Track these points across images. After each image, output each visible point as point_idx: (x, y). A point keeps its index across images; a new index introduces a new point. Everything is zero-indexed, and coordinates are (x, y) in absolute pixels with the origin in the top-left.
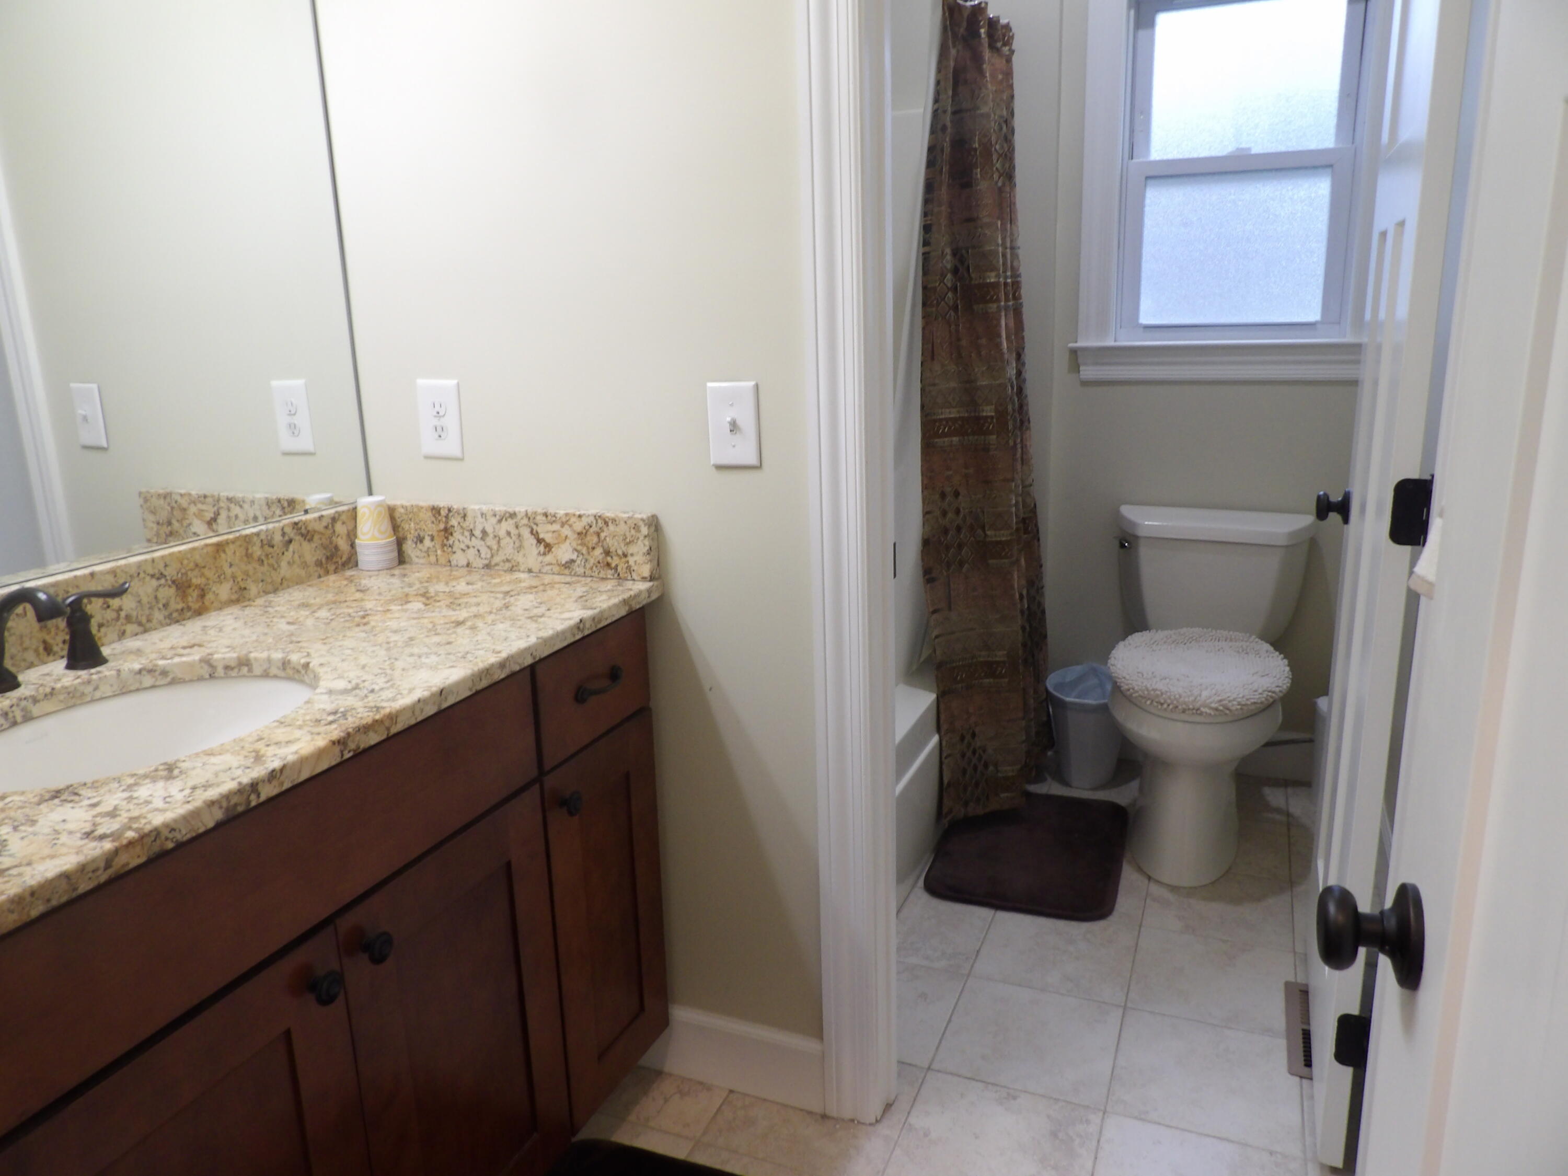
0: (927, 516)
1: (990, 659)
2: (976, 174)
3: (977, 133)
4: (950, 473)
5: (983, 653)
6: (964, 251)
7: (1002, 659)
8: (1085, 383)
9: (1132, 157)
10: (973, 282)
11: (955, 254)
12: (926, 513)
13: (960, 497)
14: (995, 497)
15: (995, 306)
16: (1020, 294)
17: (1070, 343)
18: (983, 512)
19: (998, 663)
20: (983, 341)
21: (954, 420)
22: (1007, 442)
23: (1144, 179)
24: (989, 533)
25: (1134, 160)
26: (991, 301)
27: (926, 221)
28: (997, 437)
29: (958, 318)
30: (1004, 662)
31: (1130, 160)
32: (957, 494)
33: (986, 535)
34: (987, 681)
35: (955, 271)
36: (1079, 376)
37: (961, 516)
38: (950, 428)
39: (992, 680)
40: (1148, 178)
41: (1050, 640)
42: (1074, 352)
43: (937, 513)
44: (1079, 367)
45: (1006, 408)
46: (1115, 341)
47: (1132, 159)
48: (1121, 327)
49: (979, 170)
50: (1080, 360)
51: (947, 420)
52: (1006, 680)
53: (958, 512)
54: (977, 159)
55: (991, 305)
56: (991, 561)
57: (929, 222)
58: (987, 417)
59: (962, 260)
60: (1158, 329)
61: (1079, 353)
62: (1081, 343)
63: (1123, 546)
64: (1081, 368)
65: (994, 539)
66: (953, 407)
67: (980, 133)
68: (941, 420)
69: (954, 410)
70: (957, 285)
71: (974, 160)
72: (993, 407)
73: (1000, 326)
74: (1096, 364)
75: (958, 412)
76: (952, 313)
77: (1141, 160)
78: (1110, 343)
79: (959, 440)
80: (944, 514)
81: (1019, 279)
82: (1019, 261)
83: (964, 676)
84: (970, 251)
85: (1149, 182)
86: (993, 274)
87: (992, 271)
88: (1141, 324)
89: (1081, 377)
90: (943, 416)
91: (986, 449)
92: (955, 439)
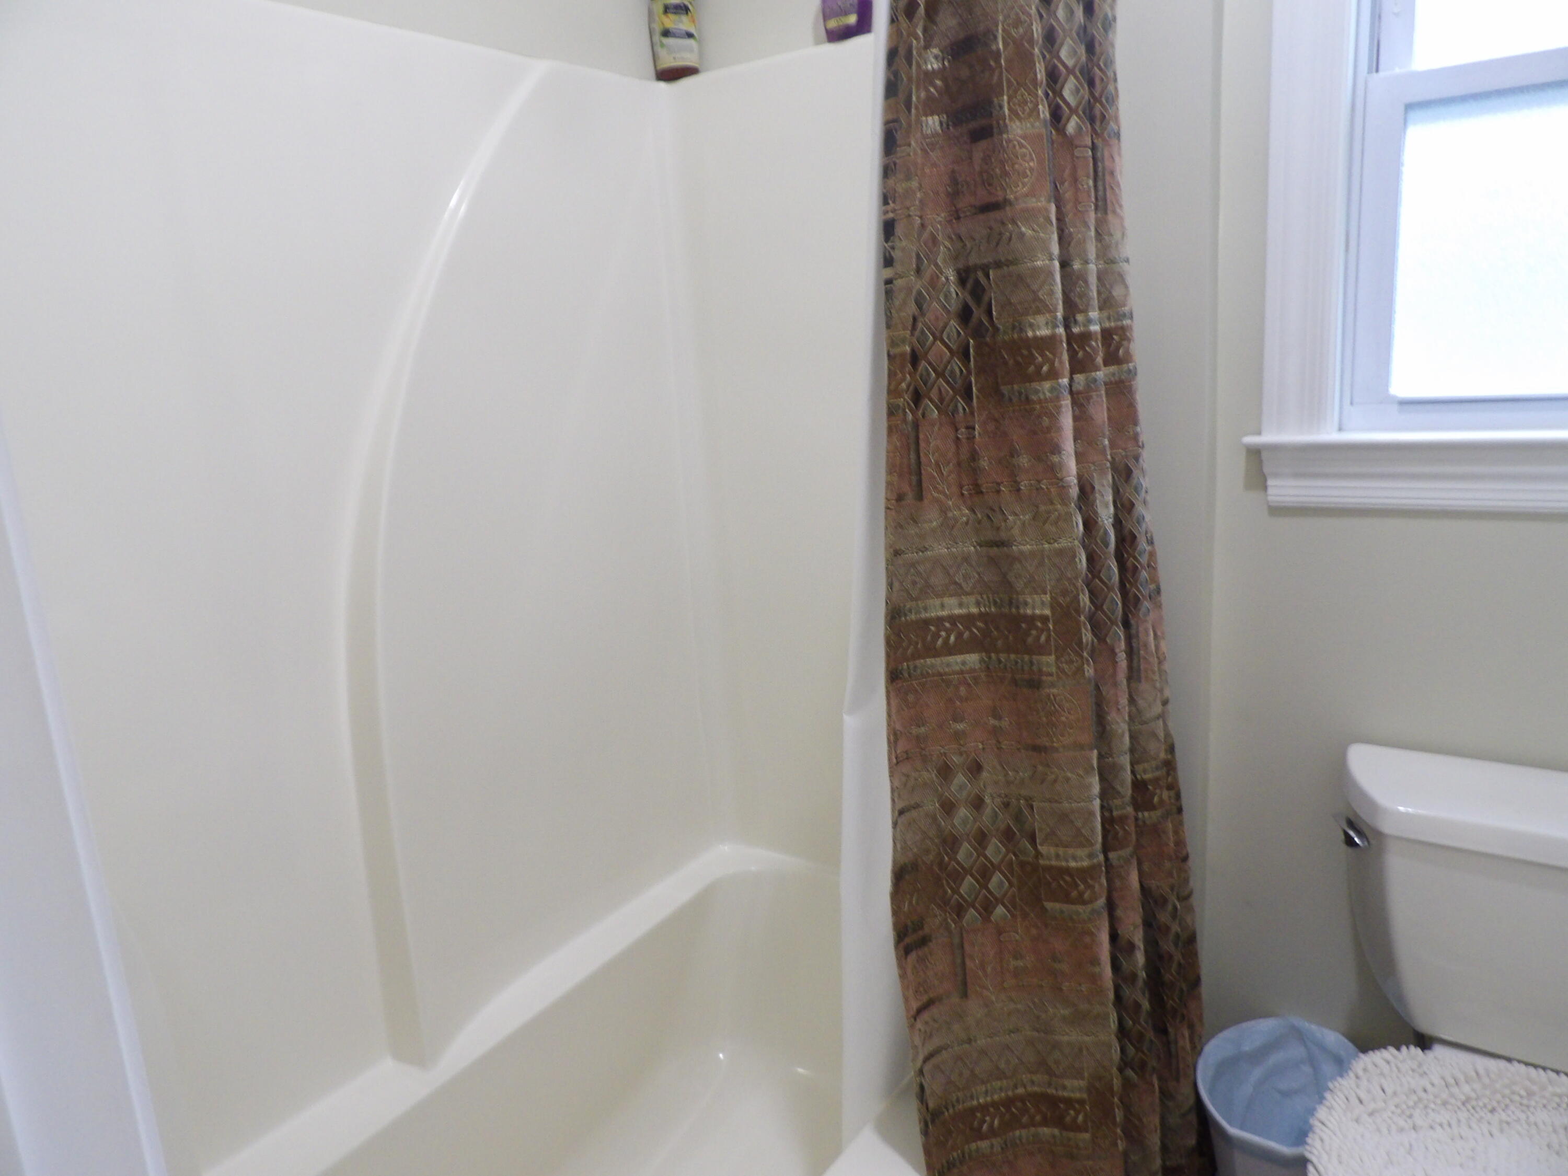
0: (903, 819)
1: (1051, 1091)
2: (1001, 107)
3: (1001, 18)
4: (960, 726)
5: (1036, 1078)
6: (980, 274)
7: (1078, 1095)
8: (1277, 511)
9: (1376, 66)
10: (999, 338)
11: (962, 280)
12: (900, 813)
13: (985, 774)
14: (1055, 781)
15: (1047, 385)
16: (1127, 352)
17: (1246, 434)
18: (1032, 807)
19: (1069, 1102)
20: (1024, 461)
21: (969, 620)
22: (1080, 670)
23: (1402, 108)
24: (1043, 849)
25: (1382, 74)
26: (1039, 376)
27: (886, 212)
28: (1057, 658)
29: (972, 413)
30: (1081, 1102)
31: (1375, 74)
32: (976, 768)
33: (1038, 854)
34: (1046, 1131)
35: (965, 315)
36: (1267, 495)
37: (988, 811)
38: (960, 635)
39: (1056, 1131)
40: (1410, 107)
41: (1206, 989)
42: (1255, 454)
43: (932, 805)
44: (1266, 481)
45: (1076, 599)
46: (1340, 429)
47: (1377, 71)
48: (1352, 403)
49: (1005, 98)
50: (1266, 470)
51: (953, 619)
52: (1087, 1136)
53: (978, 804)
54: (1001, 73)
55: (1035, 385)
56: (1049, 905)
57: (891, 215)
58: (1033, 618)
59: (978, 292)
60: (1429, 407)
61: (1264, 455)
62: (1269, 437)
63: (1350, 842)
64: (1270, 482)
65: (1054, 863)
66: (967, 594)
67: (1007, 17)
68: (940, 620)
69: (972, 599)
70: (968, 343)
71: (995, 78)
72: (1047, 598)
73: (1059, 429)
74: (1297, 476)
75: (978, 604)
76: (961, 403)
77: (1397, 70)
78: (1330, 435)
79: (982, 661)
80: (948, 807)
81: (1126, 322)
82: (1126, 287)
83: (996, 1122)
84: (991, 272)
85: (1412, 115)
86: (1041, 320)
87: (1038, 312)
88: (1394, 397)
89: (1270, 498)
90: (945, 613)
91: (1035, 684)
92: (973, 659)
